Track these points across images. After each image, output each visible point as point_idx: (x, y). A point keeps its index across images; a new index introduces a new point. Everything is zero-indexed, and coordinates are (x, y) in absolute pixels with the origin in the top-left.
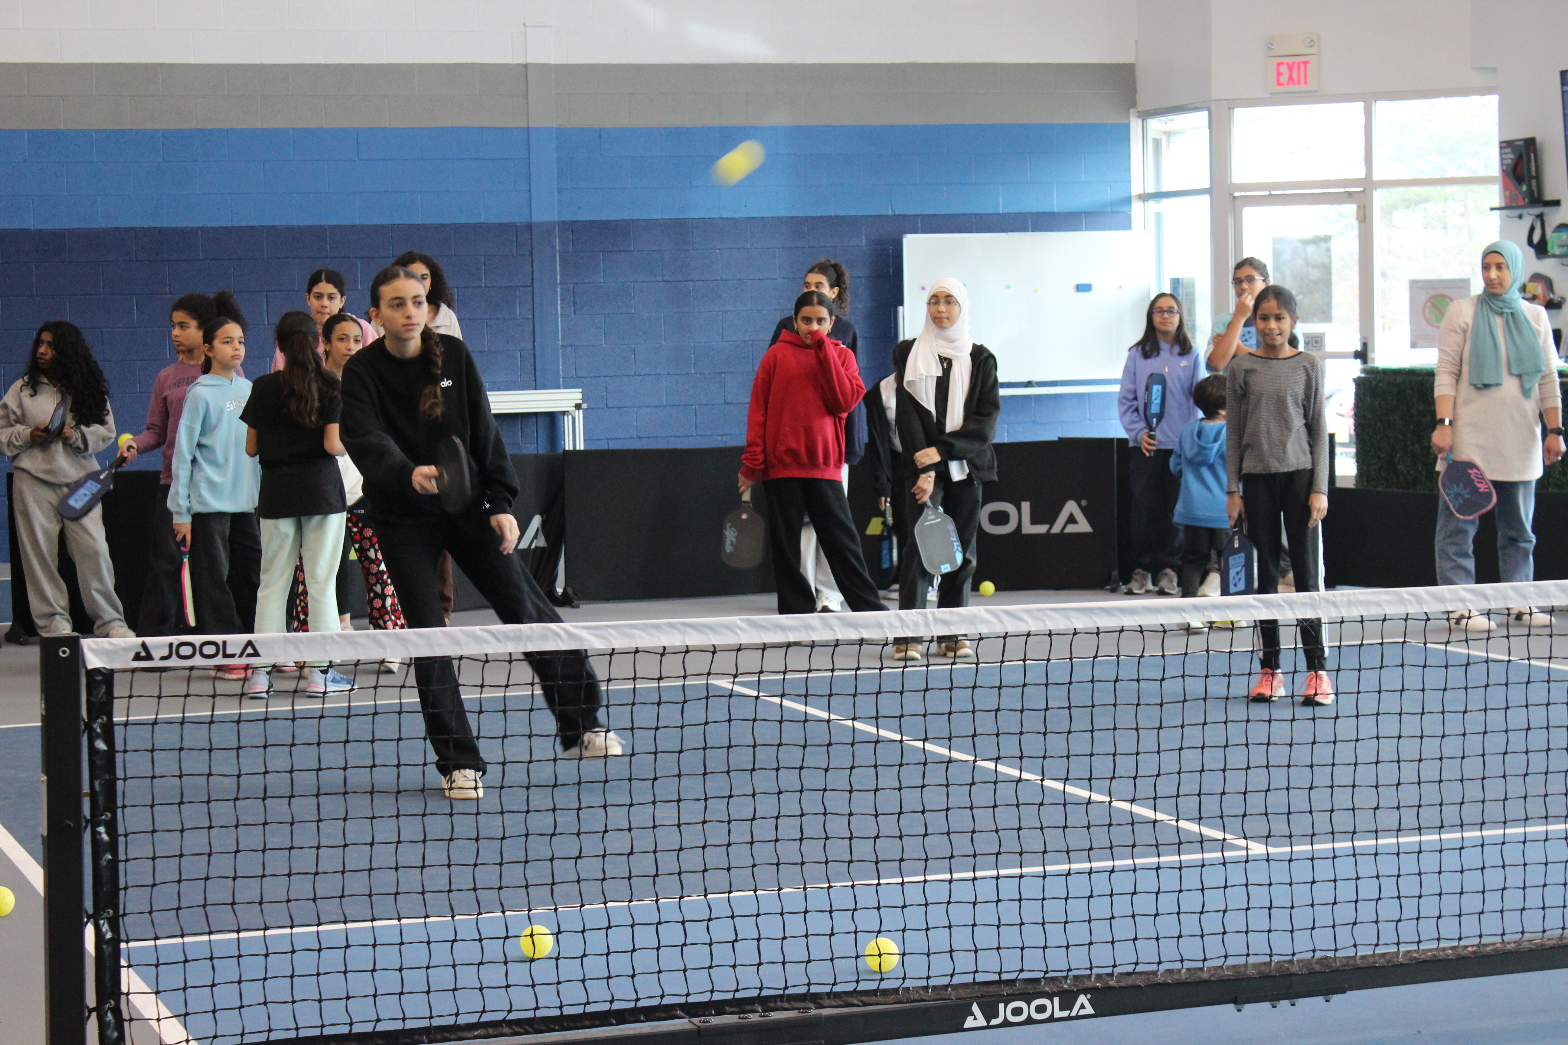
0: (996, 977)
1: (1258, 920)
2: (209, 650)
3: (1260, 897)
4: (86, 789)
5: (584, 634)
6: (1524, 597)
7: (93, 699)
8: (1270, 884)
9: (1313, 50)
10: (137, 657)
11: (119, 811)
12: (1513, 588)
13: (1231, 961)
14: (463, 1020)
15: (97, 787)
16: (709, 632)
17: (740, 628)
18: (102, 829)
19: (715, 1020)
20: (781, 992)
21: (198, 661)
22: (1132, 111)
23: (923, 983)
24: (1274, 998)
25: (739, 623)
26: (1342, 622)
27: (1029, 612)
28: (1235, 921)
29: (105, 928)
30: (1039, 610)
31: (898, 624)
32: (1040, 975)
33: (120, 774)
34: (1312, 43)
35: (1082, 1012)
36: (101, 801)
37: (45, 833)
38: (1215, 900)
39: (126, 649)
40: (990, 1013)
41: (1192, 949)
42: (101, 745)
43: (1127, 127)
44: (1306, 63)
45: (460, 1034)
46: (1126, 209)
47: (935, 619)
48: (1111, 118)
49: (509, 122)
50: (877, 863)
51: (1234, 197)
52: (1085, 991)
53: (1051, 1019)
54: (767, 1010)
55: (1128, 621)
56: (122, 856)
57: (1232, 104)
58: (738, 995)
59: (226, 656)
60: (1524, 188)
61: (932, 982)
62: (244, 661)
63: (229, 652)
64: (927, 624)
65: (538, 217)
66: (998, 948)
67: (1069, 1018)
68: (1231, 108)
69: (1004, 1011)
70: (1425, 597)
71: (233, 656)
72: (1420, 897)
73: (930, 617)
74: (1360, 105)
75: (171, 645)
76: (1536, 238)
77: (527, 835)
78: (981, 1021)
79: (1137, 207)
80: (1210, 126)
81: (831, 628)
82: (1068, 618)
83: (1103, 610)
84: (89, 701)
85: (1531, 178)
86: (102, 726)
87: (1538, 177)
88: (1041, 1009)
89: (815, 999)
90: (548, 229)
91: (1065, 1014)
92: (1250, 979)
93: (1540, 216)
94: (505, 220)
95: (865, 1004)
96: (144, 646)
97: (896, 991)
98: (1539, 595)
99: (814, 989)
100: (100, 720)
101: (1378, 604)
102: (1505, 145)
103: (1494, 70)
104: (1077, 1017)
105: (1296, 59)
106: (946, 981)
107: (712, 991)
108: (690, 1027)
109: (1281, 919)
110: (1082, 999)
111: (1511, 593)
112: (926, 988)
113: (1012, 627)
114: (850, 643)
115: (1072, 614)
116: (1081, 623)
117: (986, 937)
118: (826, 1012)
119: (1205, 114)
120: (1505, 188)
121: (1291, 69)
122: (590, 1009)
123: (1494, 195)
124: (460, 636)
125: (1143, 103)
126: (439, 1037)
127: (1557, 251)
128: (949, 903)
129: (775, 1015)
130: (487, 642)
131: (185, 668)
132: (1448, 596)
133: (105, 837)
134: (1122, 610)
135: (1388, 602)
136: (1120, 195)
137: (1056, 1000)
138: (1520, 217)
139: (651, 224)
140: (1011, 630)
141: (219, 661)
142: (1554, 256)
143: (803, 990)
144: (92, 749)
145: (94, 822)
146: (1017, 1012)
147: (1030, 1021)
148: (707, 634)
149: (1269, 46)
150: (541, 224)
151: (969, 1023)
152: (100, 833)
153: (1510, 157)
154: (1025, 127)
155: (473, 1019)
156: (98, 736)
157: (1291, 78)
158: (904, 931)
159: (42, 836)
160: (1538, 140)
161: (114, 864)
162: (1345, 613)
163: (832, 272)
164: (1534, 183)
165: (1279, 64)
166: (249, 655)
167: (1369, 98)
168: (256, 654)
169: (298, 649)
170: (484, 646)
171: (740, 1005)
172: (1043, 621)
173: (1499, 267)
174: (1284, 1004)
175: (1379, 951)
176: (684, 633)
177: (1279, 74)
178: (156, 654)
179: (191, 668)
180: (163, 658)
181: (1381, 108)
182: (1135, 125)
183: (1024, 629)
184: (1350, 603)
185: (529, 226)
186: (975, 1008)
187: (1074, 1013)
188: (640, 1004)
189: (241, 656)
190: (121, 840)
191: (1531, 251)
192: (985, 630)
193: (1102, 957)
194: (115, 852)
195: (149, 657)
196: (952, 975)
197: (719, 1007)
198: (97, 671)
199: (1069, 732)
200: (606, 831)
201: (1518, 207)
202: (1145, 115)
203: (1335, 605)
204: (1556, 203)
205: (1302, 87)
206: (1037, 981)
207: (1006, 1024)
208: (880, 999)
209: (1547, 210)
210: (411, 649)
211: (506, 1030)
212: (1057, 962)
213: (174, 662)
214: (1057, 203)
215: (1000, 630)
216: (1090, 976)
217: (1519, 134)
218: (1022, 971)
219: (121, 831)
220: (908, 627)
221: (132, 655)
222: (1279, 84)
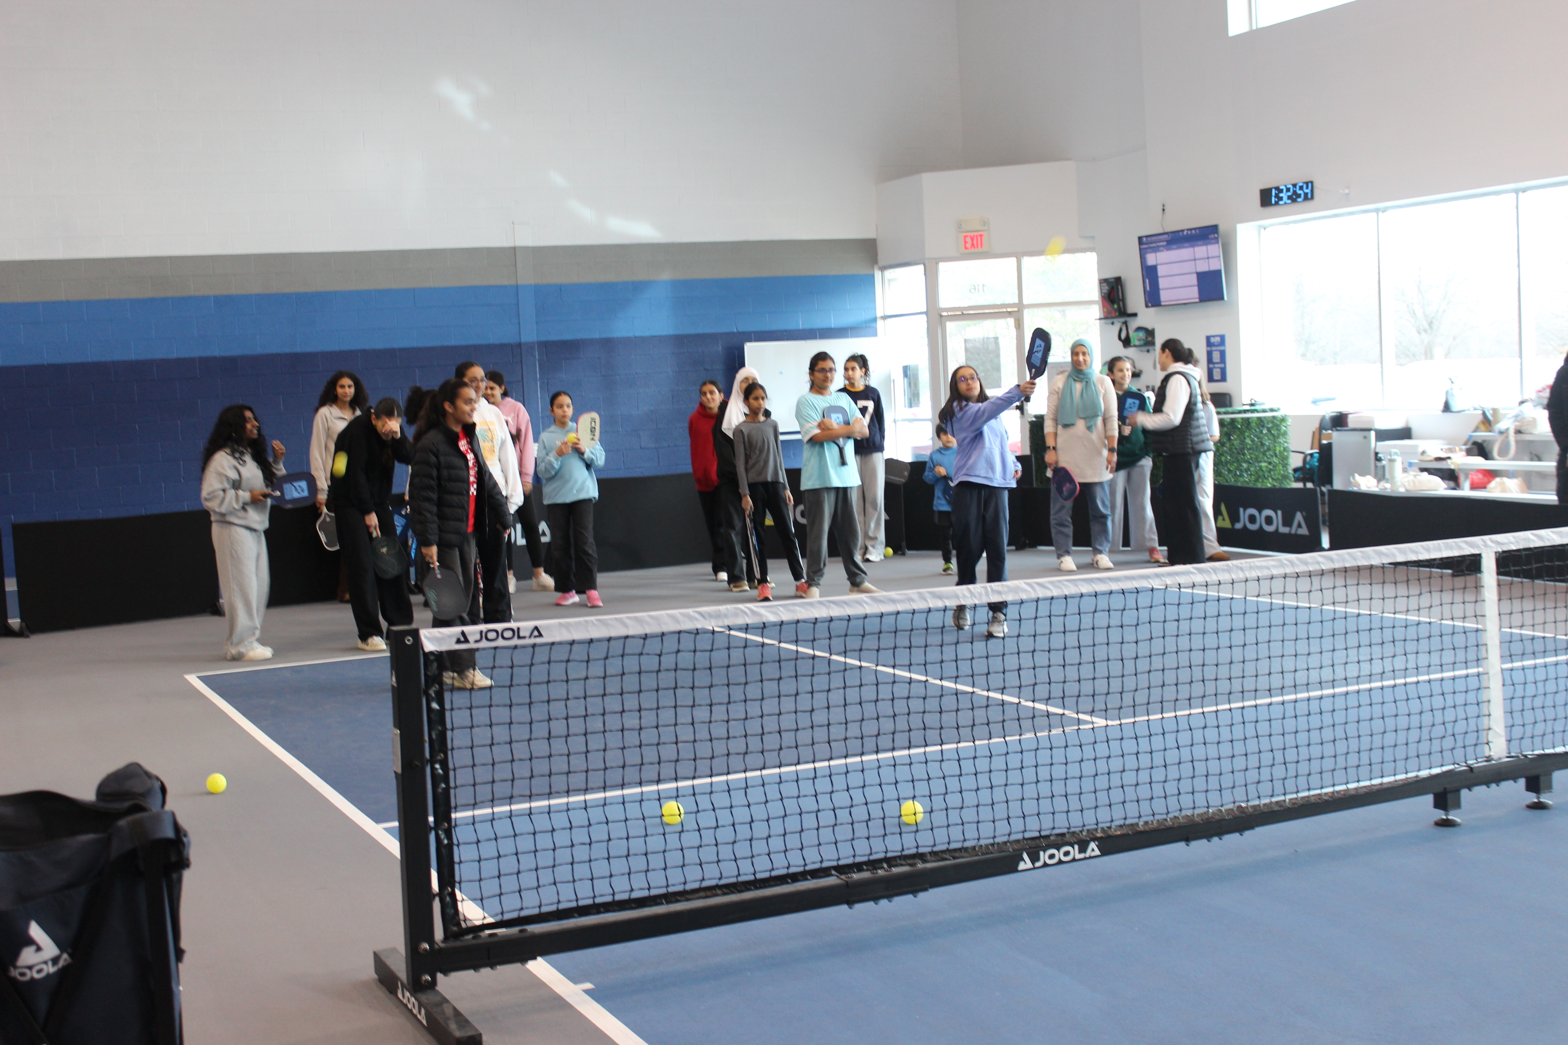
0: (1037, 834)
1: (1200, 784)
2: (508, 634)
3: (1200, 768)
4: (426, 738)
5: (763, 611)
6: (1355, 559)
7: (429, 673)
8: (1207, 760)
9: (986, 228)
10: (458, 641)
11: (449, 753)
12: (1348, 554)
13: (1184, 813)
14: (689, 887)
15: (434, 736)
16: (845, 606)
17: (866, 603)
18: (437, 766)
19: (856, 876)
20: (899, 854)
21: (500, 642)
22: (876, 267)
23: (991, 841)
24: (1208, 837)
25: (866, 599)
26: (1247, 580)
27: (1052, 583)
28: (1186, 786)
29: (442, 836)
30: (1059, 581)
31: (968, 595)
32: (1065, 831)
33: (449, 726)
34: (985, 224)
35: (1093, 854)
36: (437, 747)
37: (399, 771)
38: (1173, 773)
39: (450, 636)
40: (1034, 858)
41: (1159, 806)
42: (435, 706)
43: (873, 276)
44: (981, 236)
45: (688, 897)
46: (873, 325)
47: (993, 590)
48: (862, 270)
49: (505, 282)
50: (959, 761)
51: (941, 316)
52: (1094, 839)
53: (1074, 860)
54: (890, 866)
55: (1115, 587)
56: (452, 784)
57: (937, 260)
58: (872, 858)
59: (519, 637)
60: (1116, 306)
61: (997, 840)
62: (532, 641)
63: (522, 634)
64: (987, 594)
65: (524, 339)
66: (1038, 814)
67: (1085, 858)
68: (937, 264)
69: (1044, 857)
70: (1296, 562)
71: (524, 637)
72: (1297, 762)
73: (989, 589)
74: (1014, 260)
75: (481, 632)
76: (1123, 336)
77: (728, 755)
78: (1029, 865)
79: (880, 323)
80: (925, 274)
81: (925, 600)
82: (1077, 586)
83: (1099, 579)
84: (426, 675)
85: (1119, 300)
86: (436, 692)
87: (1123, 300)
88: (1067, 854)
89: (921, 857)
90: (531, 346)
91: (1082, 856)
92: (1198, 824)
93: (1125, 323)
94: (505, 341)
95: (954, 858)
96: (463, 633)
97: (974, 848)
98: (1363, 558)
99: (921, 850)
100: (434, 688)
101: (1268, 568)
102: (1102, 282)
103: (1093, 237)
104: (1090, 857)
105: (975, 234)
106: (1005, 839)
107: (854, 856)
108: (838, 881)
109: (1213, 783)
110: (1093, 845)
111: (1347, 557)
112: (993, 845)
113: (1041, 593)
114: (938, 610)
115: (1079, 583)
116: (1085, 589)
117: (1030, 807)
118: (929, 865)
119: (921, 267)
120: (1104, 306)
121: (972, 239)
122: (774, 873)
123: (1096, 311)
124: (680, 618)
125: (881, 262)
126: (673, 899)
127: (1137, 343)
128: (1006, 785)
129: (895, 870)
130: (697, 619)
131: (491, 648)
132: (1310, 560)
133: (440, 771)
134: (1111, 579)
135: (1274, 566)
136: (869, 316)
137: (1076, 847)
138: (1113, 323)
139: (591, 342)
140: (1041, 595)
141: (515, 641)
142: (1135, 346)
143: (914, 851)
144: (429, 708)
145: (432, 762)
146: (1052, 856)
147: (1060, 862)
148: (843, 608)
149: (959, 226)
150: (526, 344)
151: (1022, 866)
152: (437, 769)
153: (1106, 288)
154: (814, 278)
155: (696, 885)
156: (433, 699)
157: (973, 245)
158: (977, 806)
159: (395, 773)
160: (1123, 278)
161: (447, 790)
162: (1248, 575)
163: (860, 359)
164: (1121, 303)
165: (965, 237)
166: (535, 637)
167: (1018, 256)
168: (540, 635)
169: (569, 631)
170: (696, 623)
171: (873, 864)
172: (1061, 588)
173: (1084, 354)
174: (1215, 839)
175: (1274, 799)
176: (828, 608)
177: (966, 242)
178: (471, 639)
179: (495, 648)
180: (476, 641)
181: (1026, 261)
182: (878, 274)
183: (1049, 594)
184: (1251, 568)
185: (520, 345)
186: (1025, 856)
187: (1087, 855)
188: (808, 868)
189: (530, 637)
190: (451, 773)
191: (1120, 344)
192: (1024, 597)
193: (1104, 816)
194: (447, 782)
195: (466, 641)
196: (1009, 835)
197: (858, 867)
198: (431, 653)
199: (1080, 664)
200: (781, 749)
201: (1112, 318)
202: (883, 269)
203: (1242, 569)
204: (1135, 315)
205: (980, 250)
206: (1063, 835)
207: (1045, 865)
208: (963, 854)
209: (1128, 319)
210: (646, 627)
211: (719, 892)
212: (1076, 821)
213: (484, 644)
214: (834, 322)
215: (1034, 596)
216: (1096, 829)
217: (1110, 274)
218: (1054, 828)
219: (451, 766)
220: (975, 597)
221: (455, 640)
222: (966, 248)
